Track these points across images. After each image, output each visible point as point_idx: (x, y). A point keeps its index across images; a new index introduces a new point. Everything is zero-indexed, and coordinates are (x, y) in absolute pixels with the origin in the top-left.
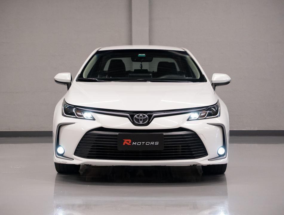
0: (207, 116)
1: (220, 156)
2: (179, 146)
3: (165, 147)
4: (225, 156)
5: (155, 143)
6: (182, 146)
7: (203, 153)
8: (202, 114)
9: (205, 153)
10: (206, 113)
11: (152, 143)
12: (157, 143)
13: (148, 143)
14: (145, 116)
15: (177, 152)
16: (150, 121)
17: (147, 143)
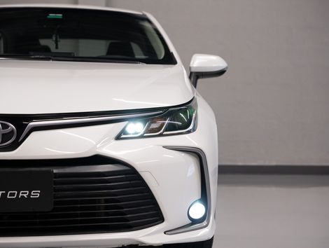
0: (166, 130)
1: (194, 222)
2: (99, 201)
3: (56, 203)
4: (205, 223)
5: (30, 194)
6: (107, 201)
7: (153, 216)
8: (154, 126)
9: (157, 217)
10: (163, 124)
11: (24, 194)
12: (36, 194)
13: (13, 194)
14: (8, 126)
15: (94, 215)
16: (21, 138)
17: (11, 195)
